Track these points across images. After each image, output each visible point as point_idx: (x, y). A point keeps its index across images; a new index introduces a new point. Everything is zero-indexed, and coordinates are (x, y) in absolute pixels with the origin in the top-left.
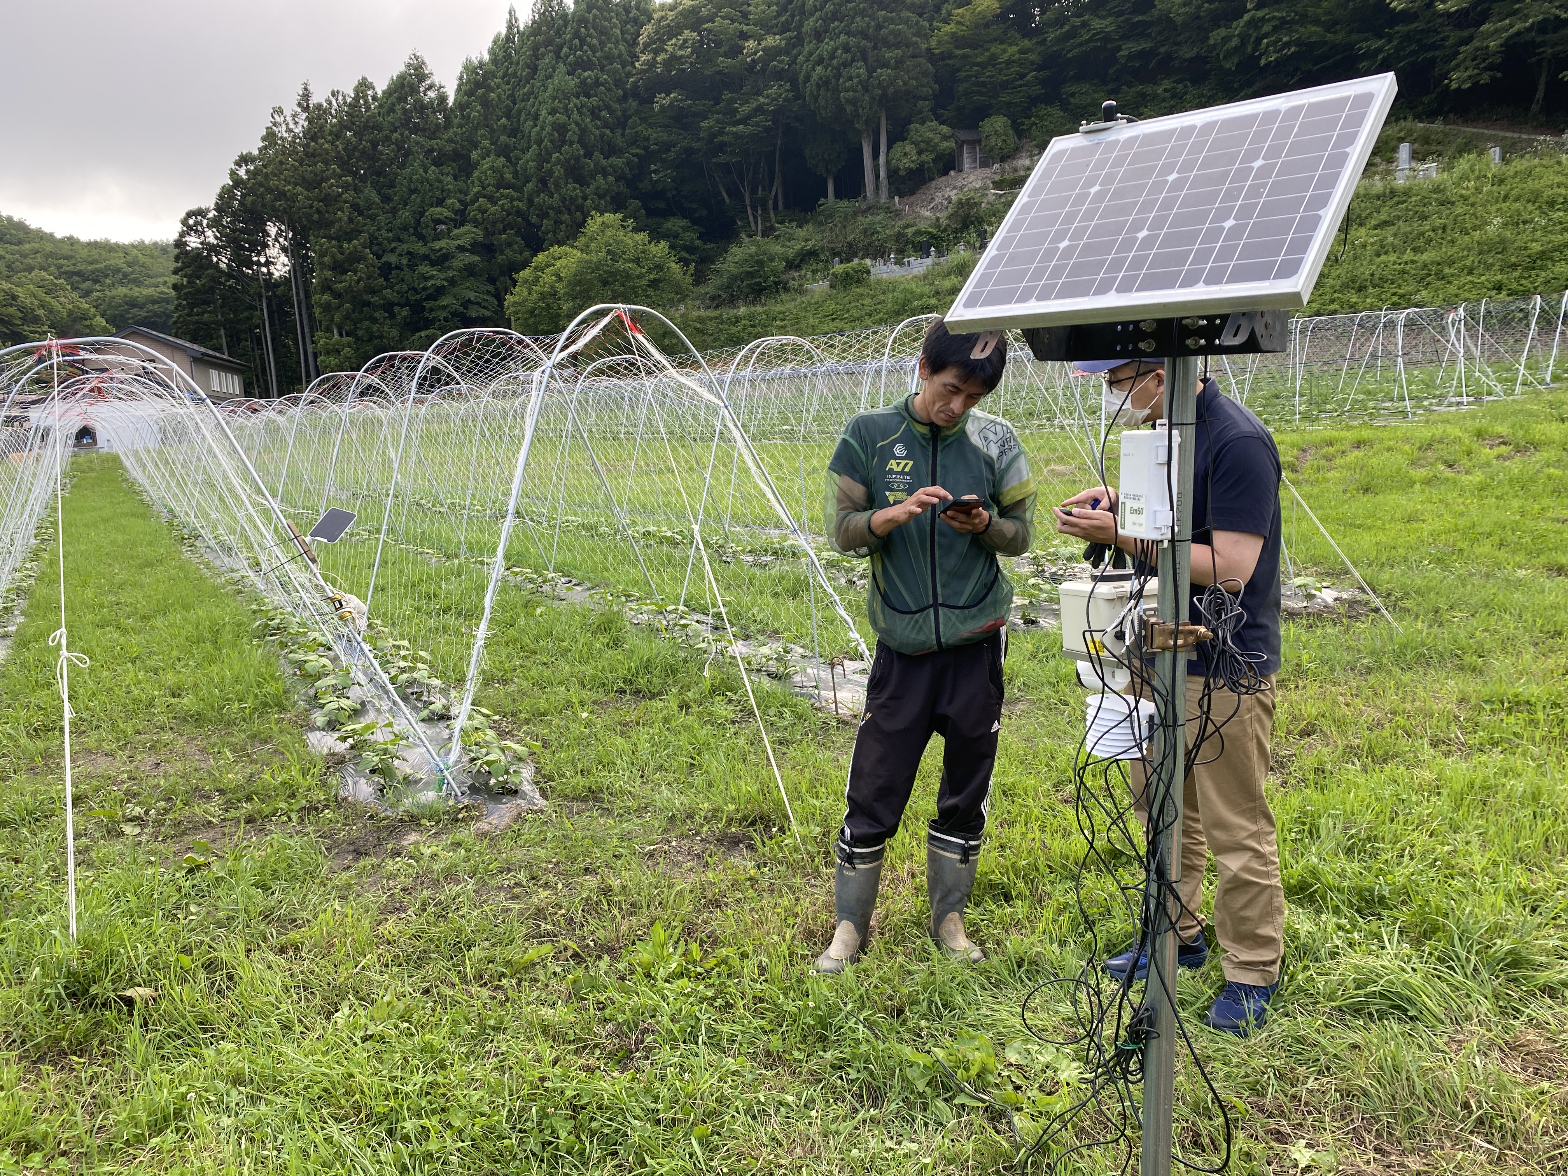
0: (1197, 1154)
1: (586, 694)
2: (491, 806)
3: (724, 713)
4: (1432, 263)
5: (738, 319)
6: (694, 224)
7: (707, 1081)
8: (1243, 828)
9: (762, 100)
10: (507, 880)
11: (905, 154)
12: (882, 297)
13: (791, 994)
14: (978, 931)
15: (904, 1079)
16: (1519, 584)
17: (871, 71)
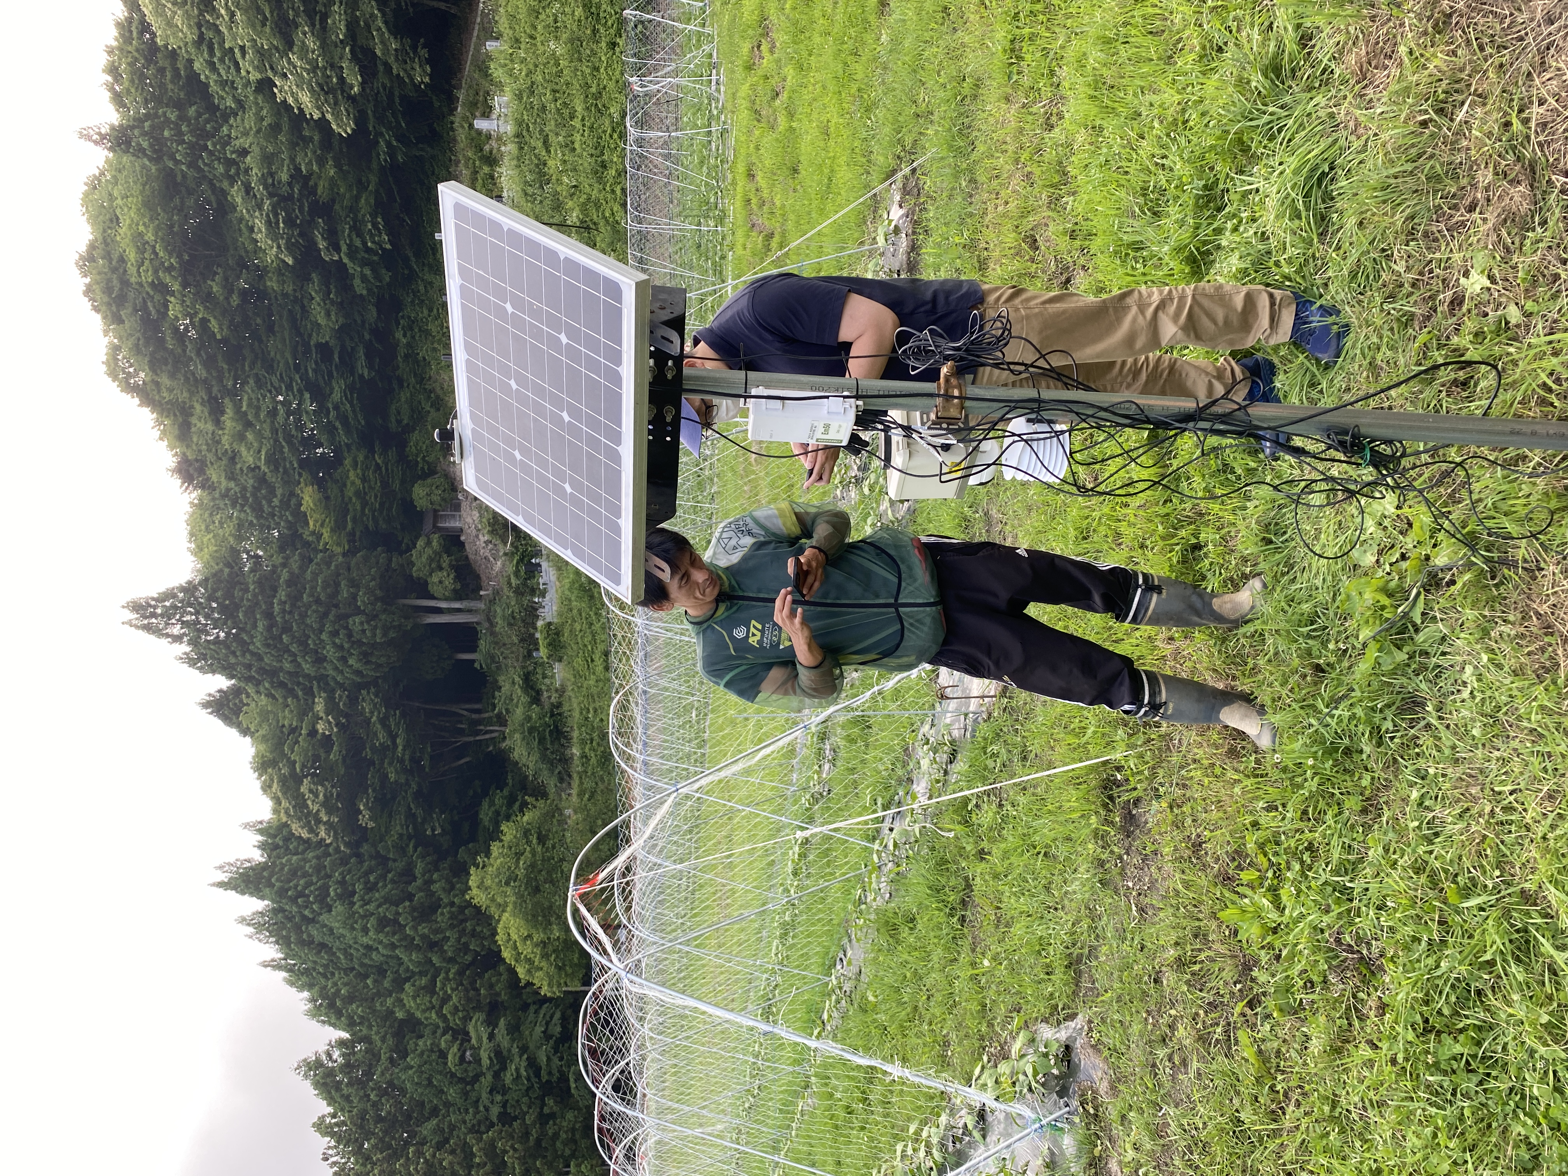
0: (1476, 385)
1: (964, 958)
2: (1081, 1076)
3: (991, 814)
4: (586, 102)
5: (584, 756)
6: (487, 794)
7: (1396, 881)
8: (1134, 320)
9: (374, 719)
10: (1165, 1070)
11: (441, 582)
12: (575, 611)
13: (1299, 780)
14: (1231, 579)
15: (1393, 673)
16: (896, 42)
17: (358, 611)
